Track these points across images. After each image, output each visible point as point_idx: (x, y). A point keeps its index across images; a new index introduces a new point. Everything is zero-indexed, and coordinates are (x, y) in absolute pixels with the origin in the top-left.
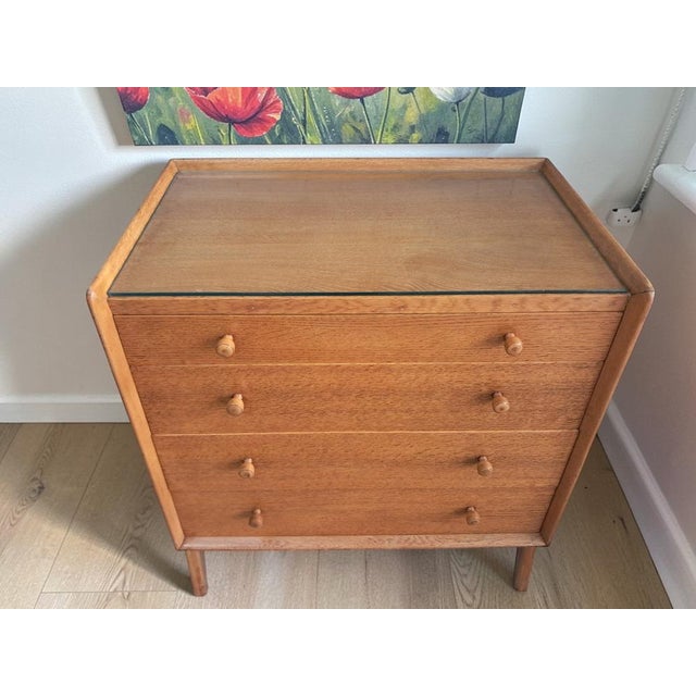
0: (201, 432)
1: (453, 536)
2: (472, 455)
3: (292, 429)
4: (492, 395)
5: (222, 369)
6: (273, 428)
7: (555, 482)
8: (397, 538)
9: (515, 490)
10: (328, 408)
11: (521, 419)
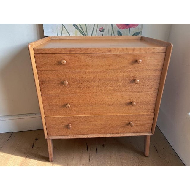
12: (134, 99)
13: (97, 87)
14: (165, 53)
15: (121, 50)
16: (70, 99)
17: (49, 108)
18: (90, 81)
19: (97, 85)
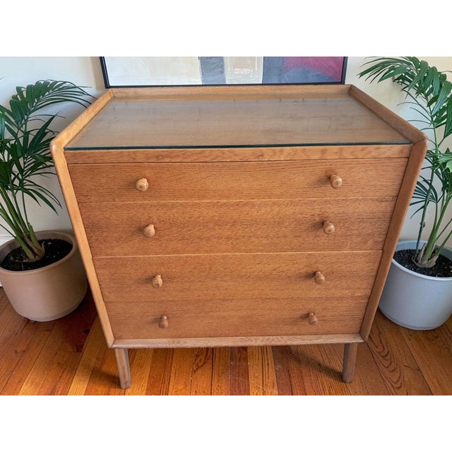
0: (126, 255)
1: (299, 337)
2: (310, 270)
3: (188, 252)
4: (323, 223)
5: (141, 205)
6: (176, 251)
7: (368, 292)
8: (261, 338)
9: (341, 299)
10: (212, 236)
11: (343, 243)
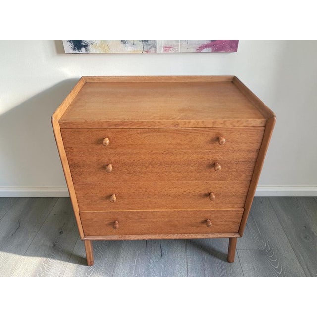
12: (213, 190)
13: (157, 173)
14: (264, 128)
15: (194, 124)
16: (117, 188)
17: (85, 200)
18: (147, 165)
19: (157, 170)
